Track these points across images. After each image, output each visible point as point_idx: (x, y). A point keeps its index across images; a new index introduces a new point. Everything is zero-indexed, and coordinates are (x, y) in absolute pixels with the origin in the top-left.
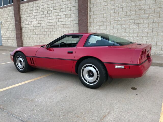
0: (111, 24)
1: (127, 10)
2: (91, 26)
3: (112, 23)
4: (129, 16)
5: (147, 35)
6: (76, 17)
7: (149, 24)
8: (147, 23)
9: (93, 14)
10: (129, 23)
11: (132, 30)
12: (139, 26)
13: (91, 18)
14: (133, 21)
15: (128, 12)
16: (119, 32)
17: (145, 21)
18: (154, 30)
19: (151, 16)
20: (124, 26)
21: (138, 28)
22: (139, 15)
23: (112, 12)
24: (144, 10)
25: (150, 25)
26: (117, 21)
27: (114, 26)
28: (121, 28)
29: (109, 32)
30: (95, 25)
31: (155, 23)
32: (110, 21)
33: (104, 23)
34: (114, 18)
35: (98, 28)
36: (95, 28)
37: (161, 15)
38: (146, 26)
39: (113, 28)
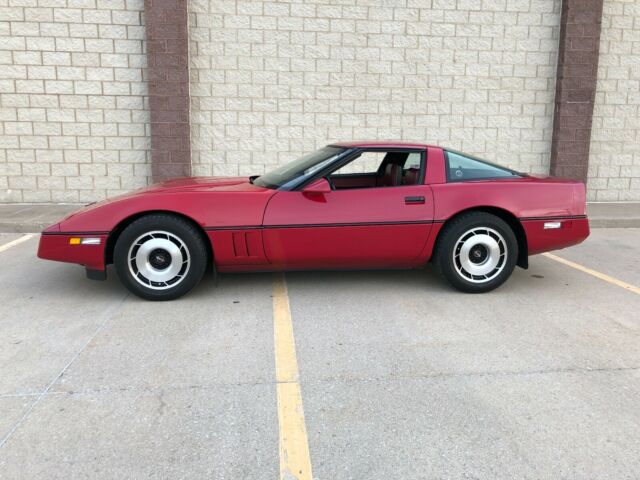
0: (281, 109)
1: (330, 70)
2: (202, 108)
3: (283, 106)
4: (338, 90)
6: (129, 67)
7: (393, 117)
8: (387, 115)
9: (207, 66)
10: (338, 110)
12: (366, 122)
13: (202, 79)
14: (351, 104)
15: (335, 75)
16: (309, 136)
17: (383, 109)
19: (396, 97)
20: (322, 118)
21: (366, 127)
22: (366, 88)
23: (281, 67)
24: (377, 77)
25: (396, 121)
26: (300, 102)
27: (292, 117)
28: (313, 125)
29: (274, 134)
30: (219, 108)
31: (406, 115)
32: (277, 99)
33: (256, 104)
34: (290, 91)
35: (230, 117)
36: (218, 119)
37: (419, 96)
38: (385, 122)
39: (287, 123)
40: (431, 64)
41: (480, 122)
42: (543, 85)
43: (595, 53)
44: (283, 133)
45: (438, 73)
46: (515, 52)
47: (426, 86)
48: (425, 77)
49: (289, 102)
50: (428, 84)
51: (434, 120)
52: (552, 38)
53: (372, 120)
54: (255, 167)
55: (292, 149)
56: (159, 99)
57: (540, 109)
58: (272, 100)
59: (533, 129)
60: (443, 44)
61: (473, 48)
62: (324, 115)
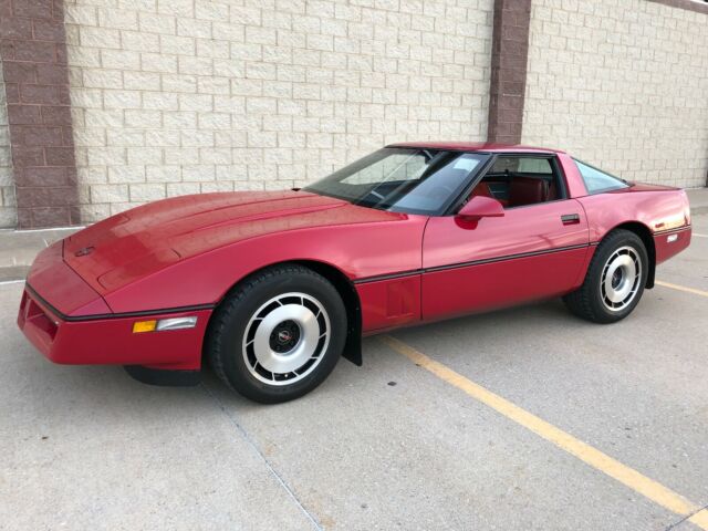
0: (202, 90)
1: (264, 42)
2: (88, 84)
3: (205, 86)
4: (273, 67)
5: (333, 144)
7: (337, 104)
8: (330, 102)
9: (92, 22)
10: (274, 94)
11: (285, 124)
12: (307, 111)
13: (85, 41)
14: (289, 87)
15: (268, 47)
16: (239, 127)
17: (326, 95)
18: (349, 127)
19: (341, 80)
20: (254, 103)
21: (307, 117)
22: (306, 68)
23: (199, 32)
24: (317, 54)
25: (340, 111)
26: (226, 81)
27: (216, 101)
28: (243, 111)
29: (193, 124)
30: (114, 86)
31: (350, 103)
32: (196, 76)
33: (167, 81)
34: (212, 66)
35: (131, 99)
36: (112, 101)
37: (363, 82)
38: (328, 111)
39: (209, 109)
40: (376, 43)
41: (424, 114)
42: (479, 75)
43: (526, 44)
44: (205, 122)
45: (382, 54)
46: (455, 35)
47: (370, 68)
48: (369, 58)
49: (212, 80)
50: (372, 67)
51: (379, 110)
52: (486, 25)
53: (313, 107)
54: (167, 168)
55: (219, 143)
56: (20, 66)
57: (477, 101)
58: (188, 77)
59: (471, 123)
60: (387, 20)
61: (418, 28)
62: (257, 100)
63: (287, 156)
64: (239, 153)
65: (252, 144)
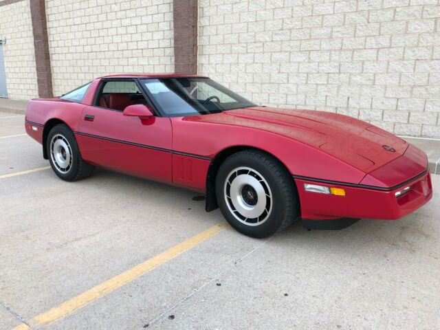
0: (249, 51)
1: (283, 17)
2: (205, 53)
3: (250, 48)
4: (289, 32)
5: (328, 80)
6: (170, 30)
7: (333, 52)
8: (327, 51)
9: (208, 24)
10: (288, 49)
11: (294, 68)
12: (309, 58)
13: (205, 33)
14: (298, 43)
15: (287, 20)
16: (266, 70)
17: (324, 46)
18: (341, 69)
19: (337, 34)
20: (276, 56)
21: (309, 62)
22: (311, 28)
23: (250, 19)
24: (320, 18)
25: (335, 57)
26: (261, 44)
27: (256, 56)
28: (270, 62)
29: (244, 70)
30: (213, 53)
31: (344, 50)
32: (247, 43)
33: (234, 48)
34: (255, 36)
35: (219, 58)
36: (212, 61)
37: (358, 32)
38: (325, 57)
39: (252, 61)
44: (250, 70)
45: (379, 7)
47: (366, 21)
48: (366, 13)
49: (254, 45)
50: (368, 19)
51: (371, 54)
53: (314, 55)
55: (255, 80)
56: (179, 48)
58: (243, 44)
62: (278, 54)
63: (294, 88)
64: (265, 86)
65: (272, 81)
